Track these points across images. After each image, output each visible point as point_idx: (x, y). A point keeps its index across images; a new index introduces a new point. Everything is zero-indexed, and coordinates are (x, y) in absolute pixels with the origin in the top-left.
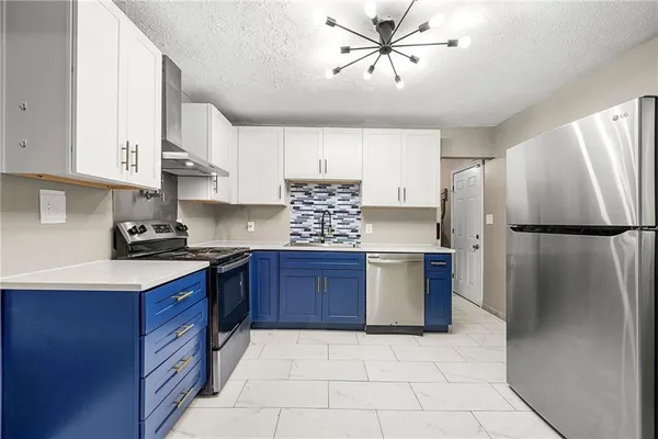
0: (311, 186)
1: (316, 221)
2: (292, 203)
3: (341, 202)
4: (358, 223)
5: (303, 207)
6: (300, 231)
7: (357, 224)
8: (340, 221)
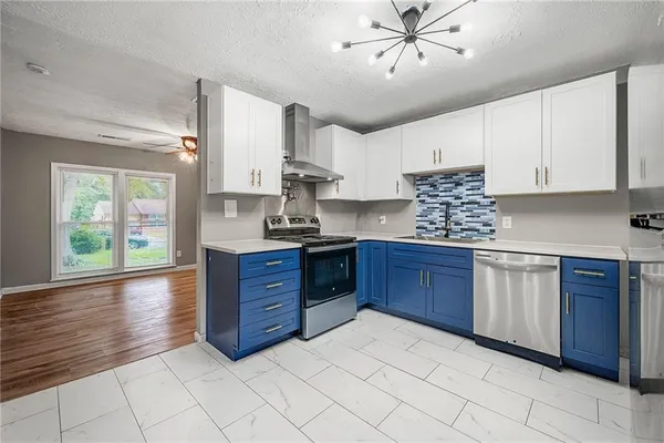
0: (436, 177)
1: (442, 214)
2: (418, 196)
3: (470, 192)
4: (492, 216)
5: (429, 200)
6: (426, 224)
7: (489, 216)
8: (469, 214)
